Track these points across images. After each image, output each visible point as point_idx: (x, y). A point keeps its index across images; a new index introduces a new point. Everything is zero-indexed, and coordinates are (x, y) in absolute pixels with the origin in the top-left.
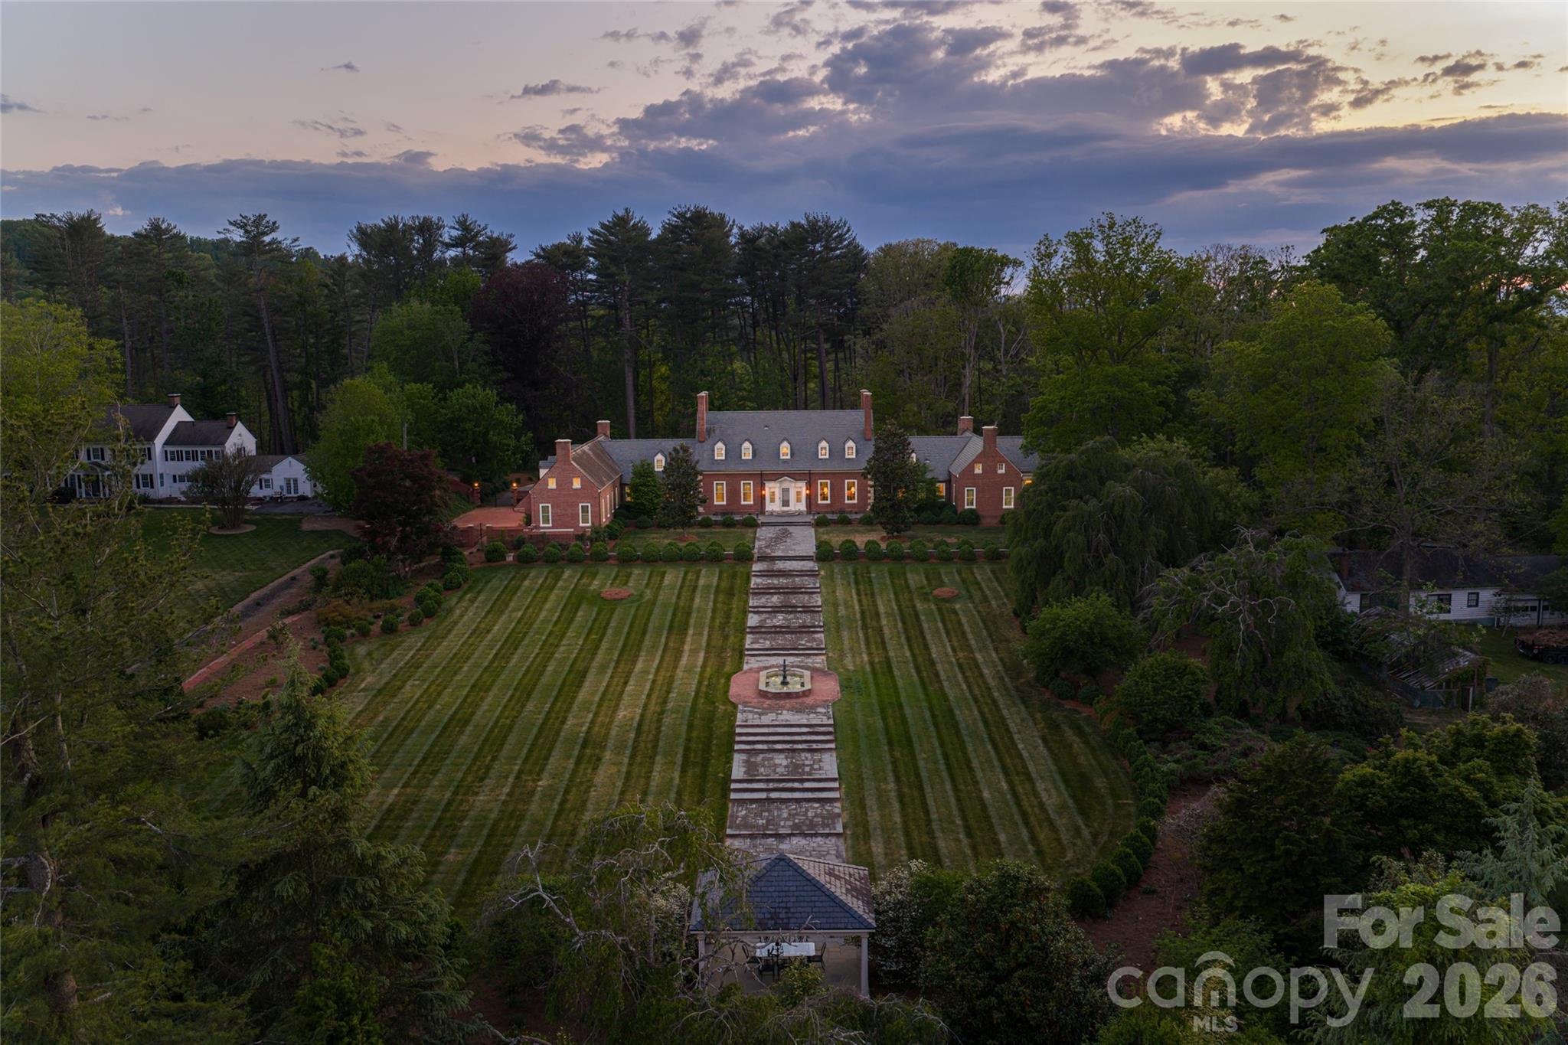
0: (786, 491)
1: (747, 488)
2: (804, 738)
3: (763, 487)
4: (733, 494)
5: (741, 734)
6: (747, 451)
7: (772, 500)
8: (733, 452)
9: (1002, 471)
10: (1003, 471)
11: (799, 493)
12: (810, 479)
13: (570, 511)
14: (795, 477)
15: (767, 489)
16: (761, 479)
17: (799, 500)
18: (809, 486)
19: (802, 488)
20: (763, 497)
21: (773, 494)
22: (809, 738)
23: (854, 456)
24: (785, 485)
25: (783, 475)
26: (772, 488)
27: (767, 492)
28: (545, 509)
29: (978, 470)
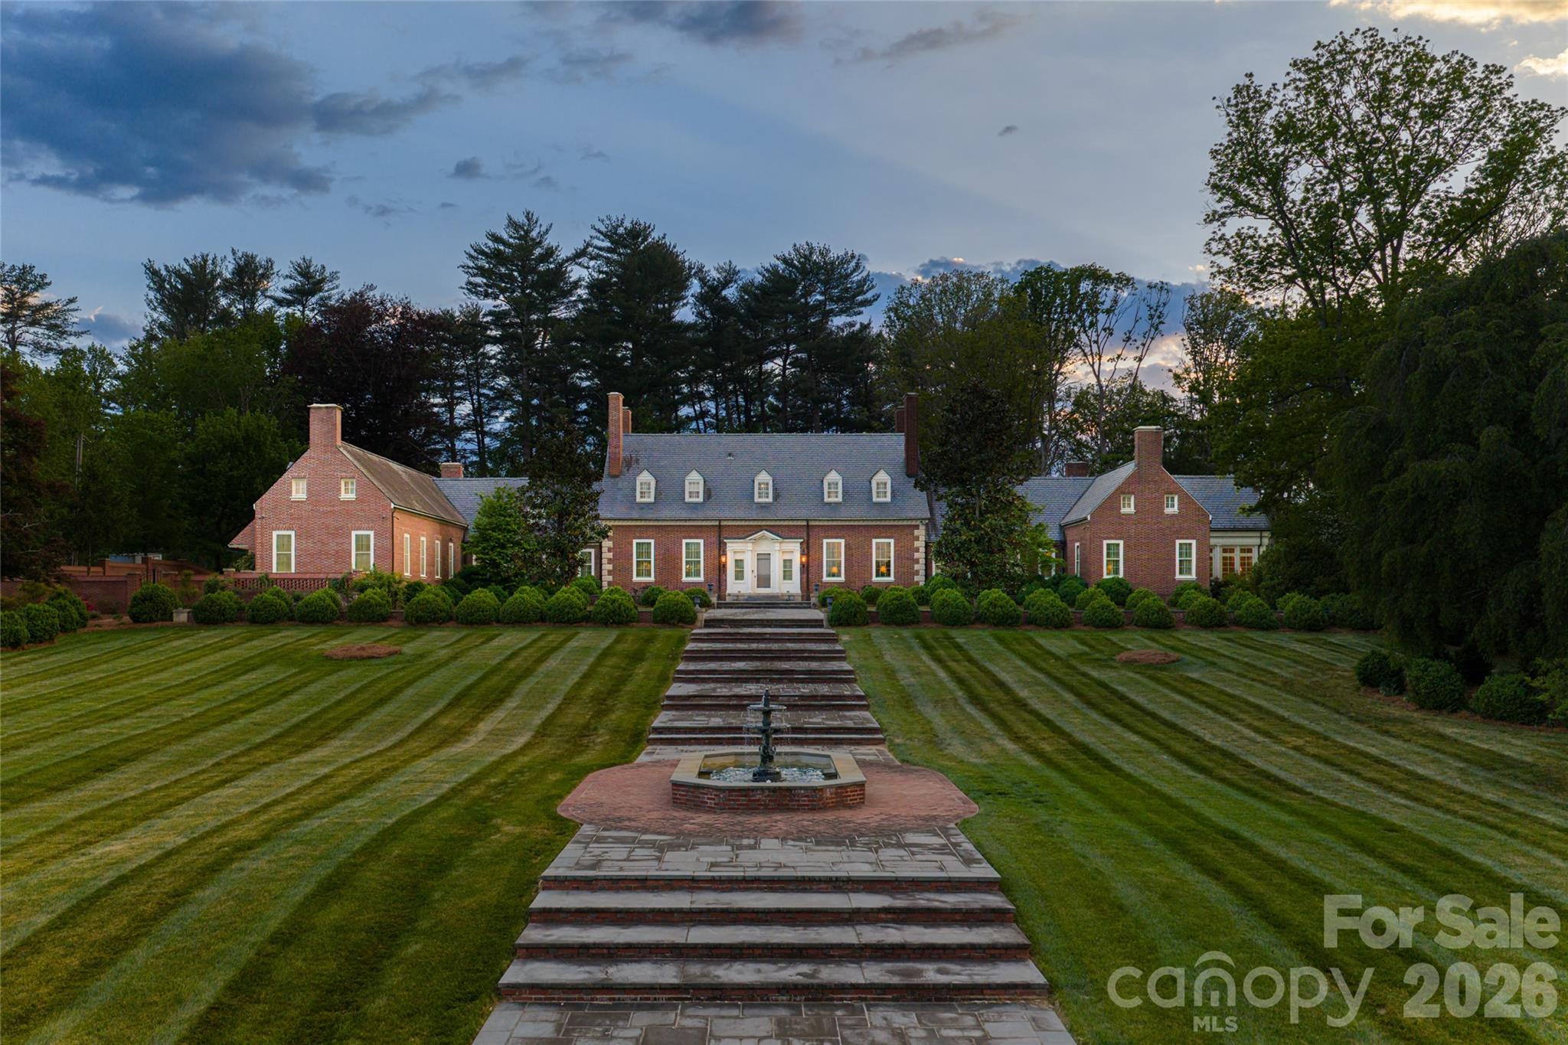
0: (764, 558)
1: (693, 549)
2: (870, 935)
3: (722, 550)
4: (669, 563)
5: (552, 917)
6: (694, 484)
7: (739, 575)
8: (669, 490)
9: (1173, 510)
10: (1175, 510)
11: (787, 563)
12: (808, 534)
13: (333, 546)
14: (784, 532)
15: (729, 554)
16: (719, 534)
17: (787, 575)
18: (806, 550)
19: (793, 550)
20: (722, 568)
21: (739, 563)
22: (893, 935)
23: (888, 499)
24: (764, 548)
25: (760, 528)
26: (737, 551)
27: (730, 560)
28: (284, 542)
29: (1129, 508)
